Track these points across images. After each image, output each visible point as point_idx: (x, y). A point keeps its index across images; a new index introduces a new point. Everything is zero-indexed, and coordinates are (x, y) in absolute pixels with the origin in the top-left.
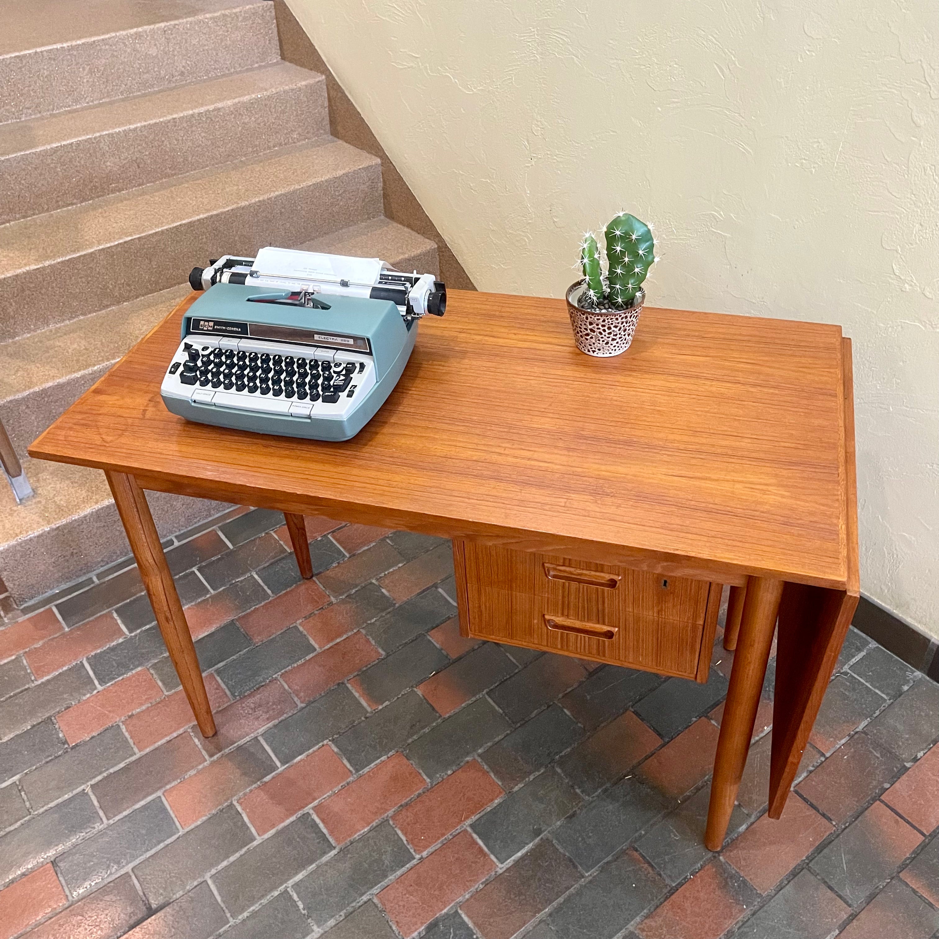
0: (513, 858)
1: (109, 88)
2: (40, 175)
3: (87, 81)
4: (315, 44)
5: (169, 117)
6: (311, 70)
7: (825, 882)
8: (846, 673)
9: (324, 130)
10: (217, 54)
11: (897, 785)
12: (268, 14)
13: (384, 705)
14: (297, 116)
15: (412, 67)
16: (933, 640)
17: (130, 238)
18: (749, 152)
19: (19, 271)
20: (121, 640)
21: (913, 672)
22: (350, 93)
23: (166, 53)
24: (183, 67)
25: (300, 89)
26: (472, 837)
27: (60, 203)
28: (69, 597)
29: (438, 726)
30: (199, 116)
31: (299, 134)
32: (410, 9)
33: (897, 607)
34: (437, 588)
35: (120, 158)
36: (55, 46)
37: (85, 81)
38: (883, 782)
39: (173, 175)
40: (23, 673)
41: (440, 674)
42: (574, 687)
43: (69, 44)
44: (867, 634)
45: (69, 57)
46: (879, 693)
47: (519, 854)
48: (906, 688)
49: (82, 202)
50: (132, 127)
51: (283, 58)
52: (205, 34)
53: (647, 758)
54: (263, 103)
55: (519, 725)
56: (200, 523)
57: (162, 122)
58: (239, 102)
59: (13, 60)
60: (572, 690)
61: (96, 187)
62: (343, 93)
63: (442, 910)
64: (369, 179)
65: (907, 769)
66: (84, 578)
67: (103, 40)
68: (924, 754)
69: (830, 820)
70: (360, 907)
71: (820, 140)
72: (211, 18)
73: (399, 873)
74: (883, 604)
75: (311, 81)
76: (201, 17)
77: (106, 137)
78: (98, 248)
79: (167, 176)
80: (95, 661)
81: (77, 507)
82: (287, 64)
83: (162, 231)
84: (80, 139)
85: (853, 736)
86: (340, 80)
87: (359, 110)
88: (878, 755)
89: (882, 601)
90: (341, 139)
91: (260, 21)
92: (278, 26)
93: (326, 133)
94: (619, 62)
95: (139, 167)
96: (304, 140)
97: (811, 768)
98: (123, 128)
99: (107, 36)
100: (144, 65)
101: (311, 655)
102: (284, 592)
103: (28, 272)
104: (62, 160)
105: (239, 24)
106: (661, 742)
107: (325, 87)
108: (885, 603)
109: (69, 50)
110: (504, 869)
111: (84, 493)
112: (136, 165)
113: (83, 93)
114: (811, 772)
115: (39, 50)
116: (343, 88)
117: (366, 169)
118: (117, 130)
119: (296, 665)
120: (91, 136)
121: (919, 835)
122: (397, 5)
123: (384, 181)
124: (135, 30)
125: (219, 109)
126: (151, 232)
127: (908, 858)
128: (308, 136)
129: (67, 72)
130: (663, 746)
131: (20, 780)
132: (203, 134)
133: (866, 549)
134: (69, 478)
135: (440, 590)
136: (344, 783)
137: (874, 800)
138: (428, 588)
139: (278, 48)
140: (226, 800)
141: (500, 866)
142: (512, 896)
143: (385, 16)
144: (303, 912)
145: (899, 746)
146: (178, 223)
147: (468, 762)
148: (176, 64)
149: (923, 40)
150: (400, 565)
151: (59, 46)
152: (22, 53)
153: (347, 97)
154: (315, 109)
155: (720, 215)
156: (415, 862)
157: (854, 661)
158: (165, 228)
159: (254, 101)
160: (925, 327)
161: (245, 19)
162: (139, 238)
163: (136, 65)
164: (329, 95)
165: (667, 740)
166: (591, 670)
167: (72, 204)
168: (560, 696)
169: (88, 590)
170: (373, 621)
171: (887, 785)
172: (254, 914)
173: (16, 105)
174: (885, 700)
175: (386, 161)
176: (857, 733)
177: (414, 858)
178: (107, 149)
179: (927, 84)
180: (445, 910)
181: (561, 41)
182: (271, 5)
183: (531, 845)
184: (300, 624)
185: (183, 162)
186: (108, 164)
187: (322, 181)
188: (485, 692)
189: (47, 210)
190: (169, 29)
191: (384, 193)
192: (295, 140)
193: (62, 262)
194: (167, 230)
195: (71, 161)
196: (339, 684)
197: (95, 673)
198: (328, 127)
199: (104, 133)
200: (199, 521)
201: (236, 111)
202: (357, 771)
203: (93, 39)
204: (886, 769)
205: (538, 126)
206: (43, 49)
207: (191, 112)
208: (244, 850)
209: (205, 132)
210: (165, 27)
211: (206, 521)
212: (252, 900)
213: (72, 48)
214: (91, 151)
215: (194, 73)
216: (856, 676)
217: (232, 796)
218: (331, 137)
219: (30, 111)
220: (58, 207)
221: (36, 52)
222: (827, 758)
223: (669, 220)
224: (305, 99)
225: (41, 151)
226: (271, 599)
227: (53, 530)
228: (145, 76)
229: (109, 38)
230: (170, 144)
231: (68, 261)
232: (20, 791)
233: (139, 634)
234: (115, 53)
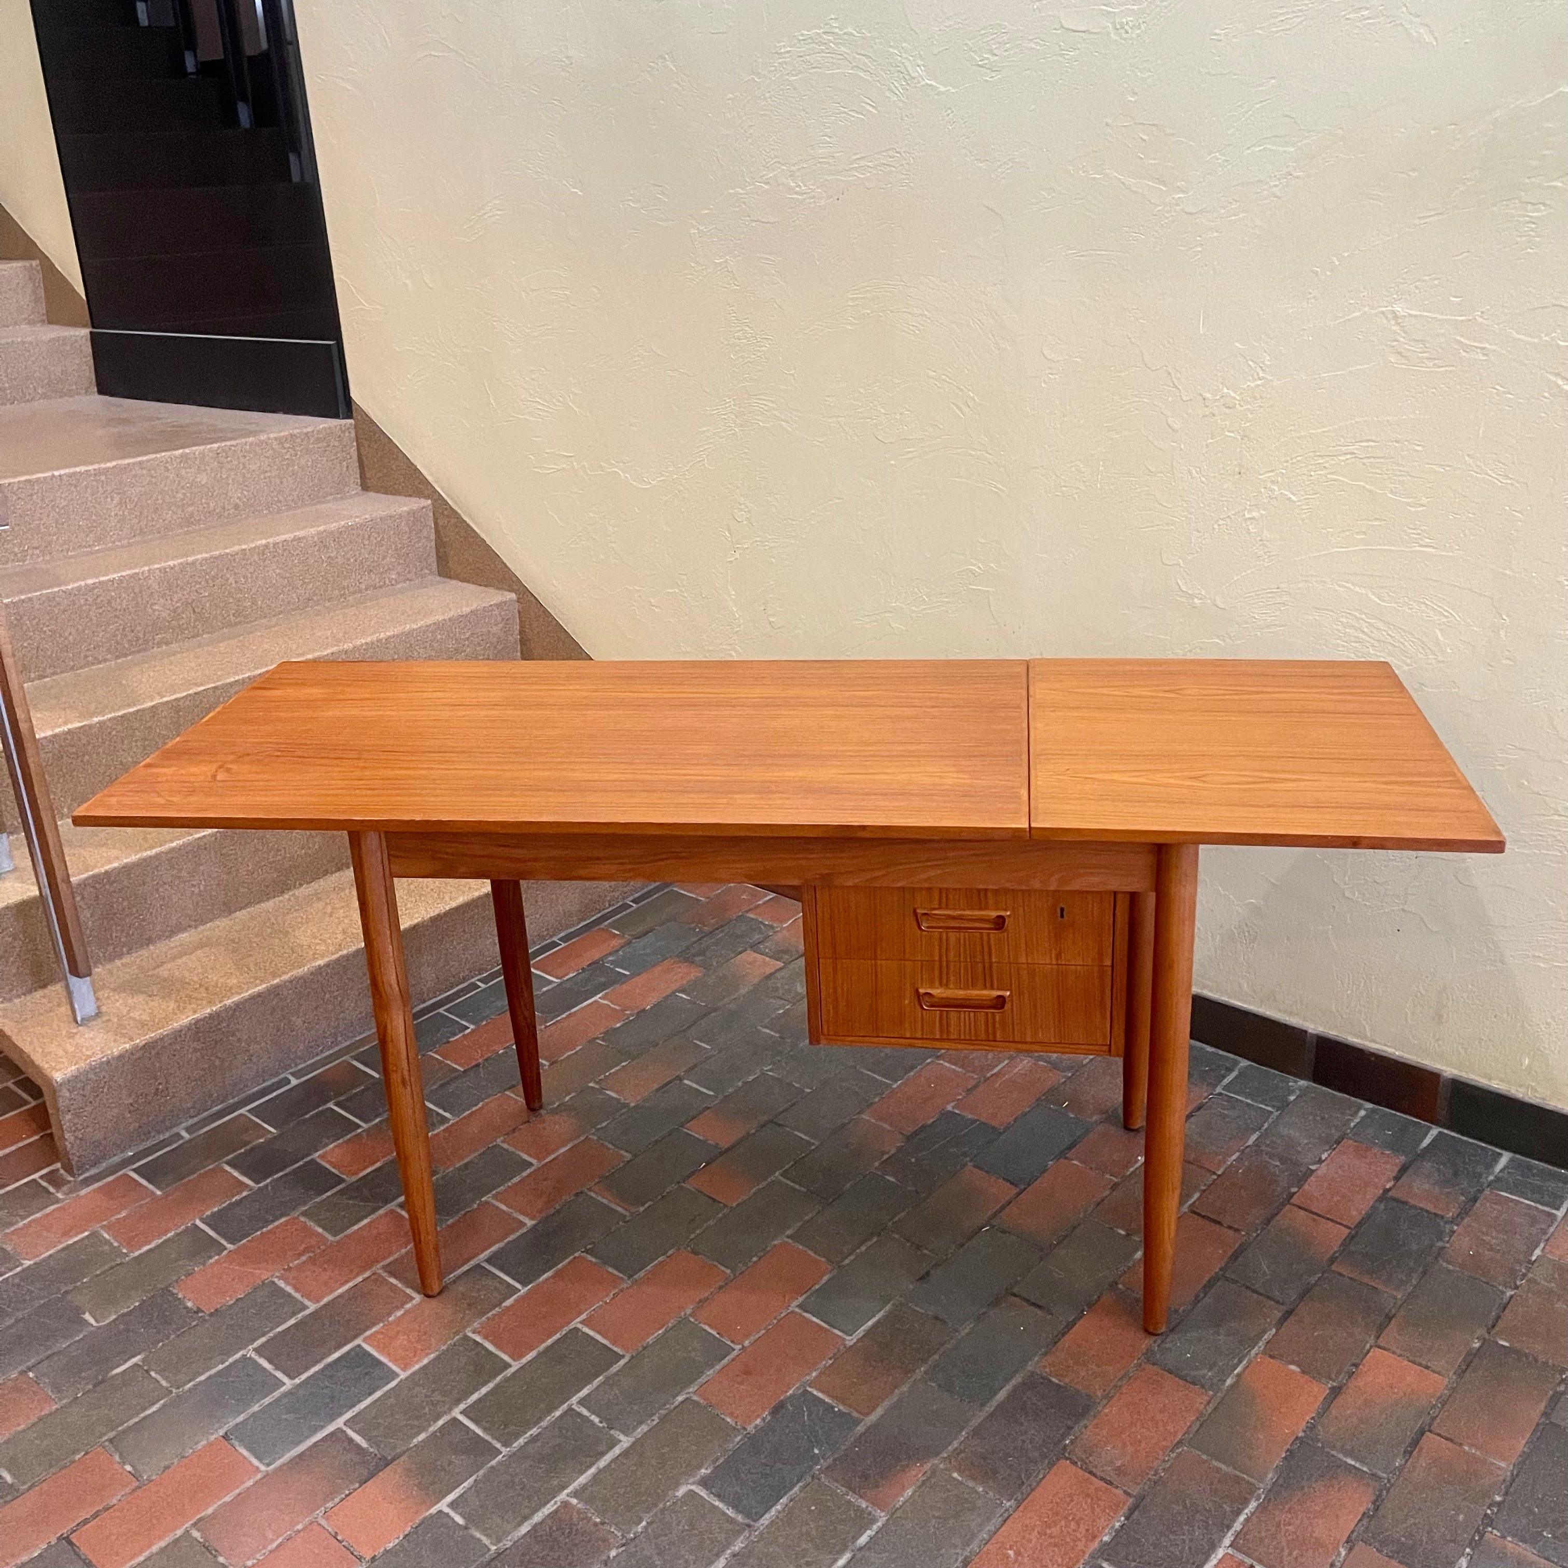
0: (863, 1328)
1: (143, 523)
2: (69, 620)
3: (116, 515)
4: (416, 463)
5: (236, 548)
6: (410, 496)
7: (1247, 1287)
8: (1220, 1094)
9: (430, 570)
10: (281, 482)
11: (1306, 1187)
12: (347, 434)
13: (646, 1205)
14: (396, 550)
15: (563, 469)
16: (1310, 1031)
17: (202, 688)
18: (1003, 491)
19: (57, 730)
20: (245, 1194)
21: (1296, 1082)
22: (470, 516)
23: (218, 481)
24: (238, 498)
25: (401, 516)
26: (804, 1317)
27: (90, 659)
28: (150, 1158)
29: (725, 1216)
30: (274, 547)
31: (398, 573)
32: (559, 401)
33: (1262, 1002)
34: (681, 1080)
35: (171, 599)
36: (78, 469)
37: (113, 514)
38: (1289, 1187)
39: (236, 624)
40: (106, 1247)
41: (714, 1165)
42: (892, 1152)
43: (96, 466)
44: (1235, 1054)
45: (94, 483)
46: (1263, 1106)
47: (870, 1323)
48: (1292, 1098)
49: (118, 657)
50: (190, 559)
51: (365, 487)
52: (268, 458)
53: (1003, 1208)
54: (355, 532)
55: (831, 1200)
56: (325, 1055)
57: (227, 554)
58: (325, 531)
59: (21, 485)
60: (890, 1157)
61: (138, 639)
62: (458, 517)
63: (786, 1392)
64: (503, 619)
65: (1313, 1171)
66: (167, 1135)
67: (140, 462)
68: (1329, 1155)
69: (1237, 1230)
70: (675, 1408)
71: (1079, 463)
72: (276, 439)
73: (718, 1367)
74: (1245, 1006)
75: (415, 506)
76: (263, 437)
77: (157, 571)
78: (161, 701)
79: (230, 625)
80: (214, 1221)
81: (167, 1019)
82: (372, 494)
83: (243, 679)
84: (124, 574)
85: (1243, 1150)
86: (455, 502)
87: (483, 536)
88: (1278, 1163)
89: (1239, 1000)
90: (454, 579)
91: (336, 444)
92: (358, 449)
93: (431, 572)
94: (839, 419)
95: (194, 611)
96: (404, 581)
97: (1203, 1188)
98: (180, 561)
99: (145, 458)
100: (188, 495)
101: (528, 1171)
102: (468, 1112)
103: (70, 731)
104: (99, 601)
105: (311, 446)
106: (1016, 1190)
107: (431, 514)
108: (1245, 1002)
109: (95, 475)
110: (855, 1340)
111: (172, 1005)
112: (190, 609)
113: (108, 529)
114: (1204, 1191)
115: (56, 473)
116: (459, 511)
117: (499, 605)
118: (171, 563)
119: (510, 1184)
120: (137, 571)
121: (1343, 1228)
122: (541, 398)
123: (521, 621)
124: (181, 451)
125: (300, 539)
126: (228, 681)
127: (1336, 1252)
128: (409, 576)
129: (91, 502)
130: (1018, 1194)
131: (143, 1360)
132: (278, 571)
133: (1212, 937)
134: (145, 993)
135: (686, 1082)
136: (616, 1291)
137: (1283, 1205)
138: (670, 1082)
139: (358, 476)
140: (456, 1333)
141: (849, 1338)
142: (873, 1363)
143: (523, 415)
144: (601, 1425)
145: (1298, 1152)
146: (264, 670)
147: (775, 1246)
148: (230, 494)
149: (1164, 346)
150: (624, 1064)
151: (83, 468)
152: (35, 476)
153: (465, 522)
154: (418, 542)
155: (979, 568)
156: (735, 1353)
157: (1226, 1081)
158: (247, 675)
159: (343, 529)
160: (1224, 641)
161: (318, 440)
162: (215, 688)
163: (180, 495)
164: (436, 524)
165: (1023, 1187)
166: (909, 1134)
167: (105, 660)
168: (877, 1164)
169: (176, 1148)
170: (604, 1124)
171: (1294, 1190)
172: (534, 1439)
173: (21, 545)
174: (1272, 1113)
175: (524, 593)
176: (1247, 1147)
177: (734, 1350)
178: (157, 587)
179: (1175, 386)
180: (791, 1392)
181: (766, 408)
182: (351, 424)
183: (882, 1313)
184: (503, 1142)
185: (251, 607)
186: (156, 607)
187: (445, 620)
188: (777, 1173)
189: (72, 668)
190: (223, 451)
191: (522, 638)
192: (393, 582)
193: (114, 718)
194: (249, 678)
195: (109, 602)
196: (577, 1195)
197: (218, 1233)
198: (435, 566)
199: (156, 566)
200: (322, 1051)
201: (322, 543)
202: (630, 1277)
203: (127, 461)
204: (1291, 1175)
205: (741, 510)
206: (62, 472)
207: (264, 542)
208: (499, 1379)
209: (282, 568)
210: (218, 448)
211: (331, 1052)
212: (528, 1425)
213: (97, 473)
214: (137, 590)
215: (252, 506)
216: (1232, 1095)
217: (465, 1327)
218: (438, 578)
219: (38, 551)
220: (88, 664)
221: (53, 476)
222: (1219, 1176)
223: (918, 588)
224: (407, 530)
225: (72, 589)
226: (451, 1122)
227: (137, 1049)
228: (190, 509)
229: (148, 461)
230: (236, 582)
231: (122, 717)
232: (147, 1371)
233: (271, 1182)
234: (154, 480)
